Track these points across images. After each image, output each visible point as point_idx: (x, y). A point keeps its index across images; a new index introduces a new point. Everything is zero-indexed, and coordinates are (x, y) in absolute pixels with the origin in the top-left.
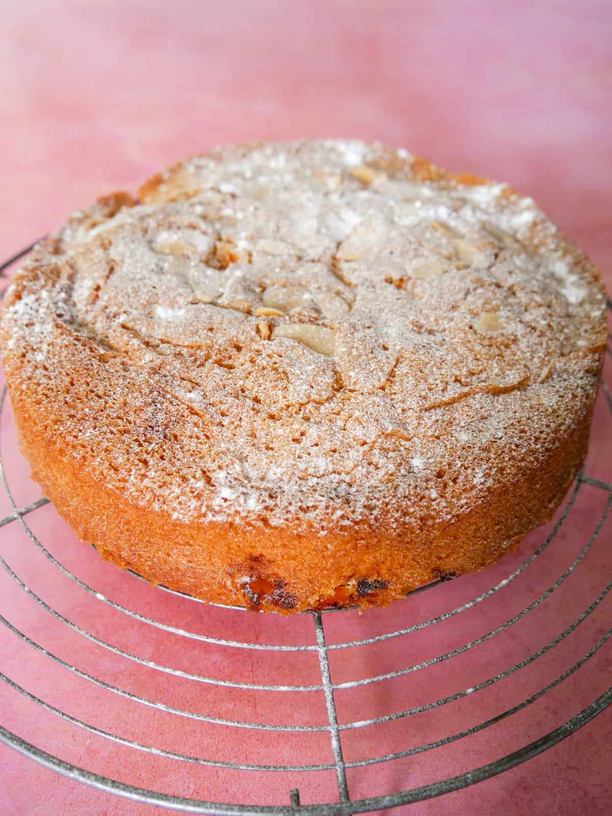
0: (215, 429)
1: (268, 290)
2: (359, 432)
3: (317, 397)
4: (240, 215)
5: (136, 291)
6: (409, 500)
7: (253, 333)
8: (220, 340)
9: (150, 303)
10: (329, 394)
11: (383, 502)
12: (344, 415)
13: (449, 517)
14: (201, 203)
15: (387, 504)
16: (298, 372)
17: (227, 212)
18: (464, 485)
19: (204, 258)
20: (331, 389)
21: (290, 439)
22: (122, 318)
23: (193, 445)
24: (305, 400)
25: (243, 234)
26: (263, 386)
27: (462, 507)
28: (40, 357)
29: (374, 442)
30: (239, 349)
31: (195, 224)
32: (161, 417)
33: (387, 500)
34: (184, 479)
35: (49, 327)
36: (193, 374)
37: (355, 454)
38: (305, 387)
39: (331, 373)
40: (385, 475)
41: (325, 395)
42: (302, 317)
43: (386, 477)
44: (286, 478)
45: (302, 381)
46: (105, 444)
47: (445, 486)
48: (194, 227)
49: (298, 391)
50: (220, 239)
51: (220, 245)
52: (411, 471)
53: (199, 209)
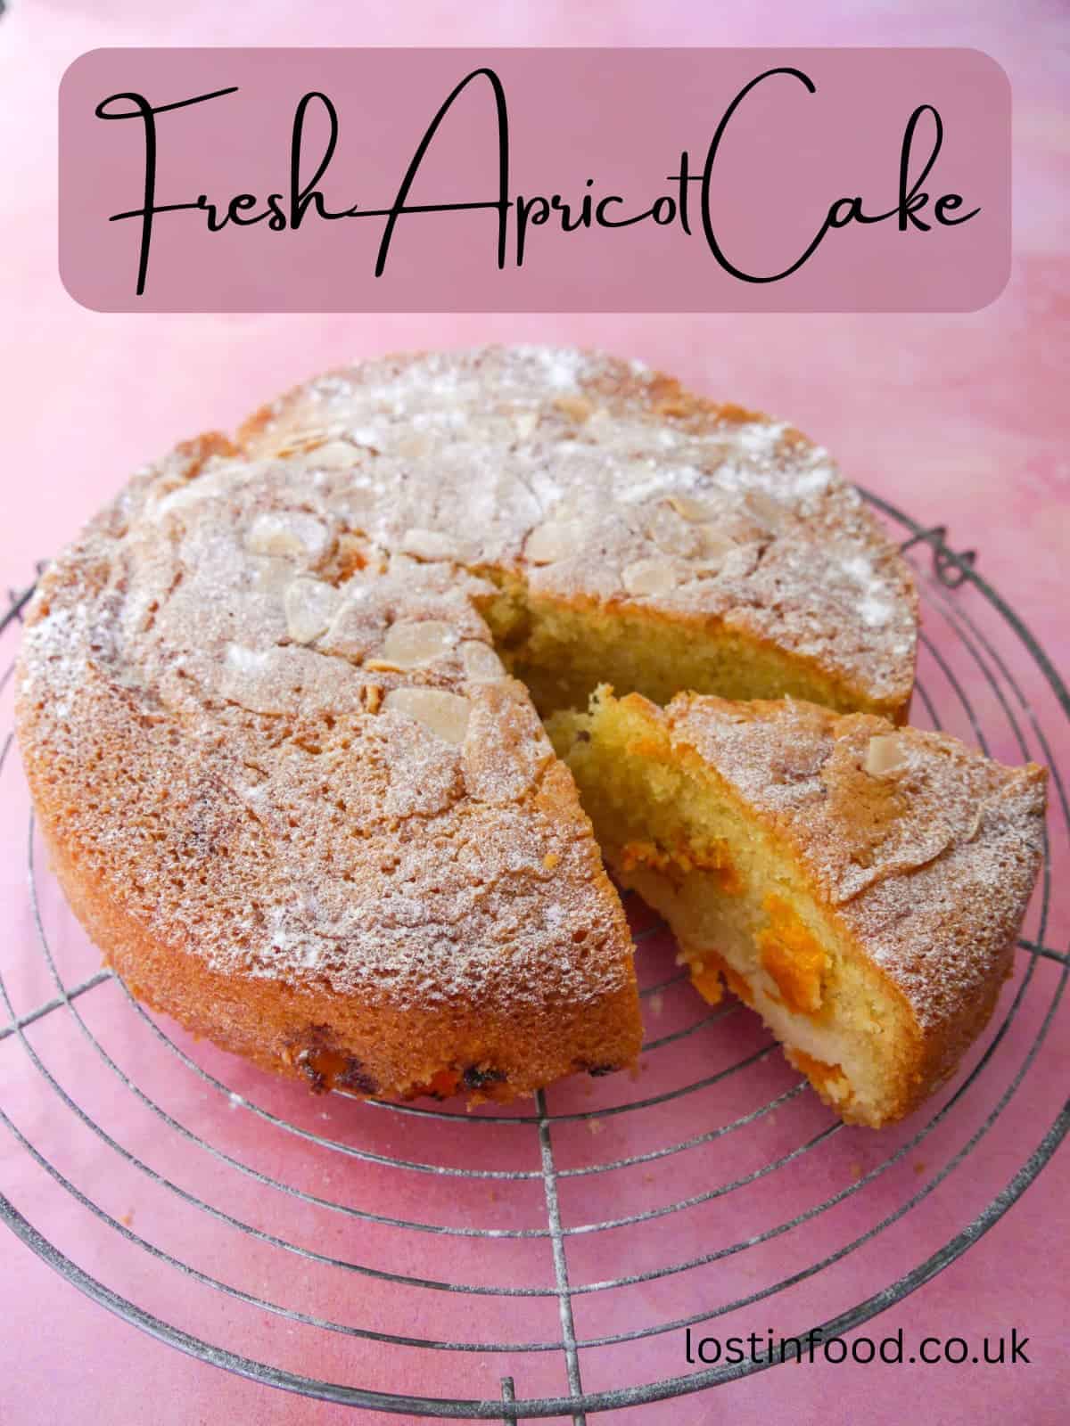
0: (278, 844)
1: (396, 625)
2: (474, 867)
3: (424, 809)
4: (379, 488)
5: (206, 618)
6: (529, 970)
7: (356, 700)
8: (309, 707)
9: (222, 641)
10: (443, 805)
11: (490, 972)
12: (459, 837)
13: (588, 996)
14: (323, 469)
15: (497, 975)
16: (404, 768)
17: (362, 482)
18: (613, 954)
19: (316, 562)
20: (445, 797)
21: (379, 868)
22: (181, 661)
23: (245, 865)
24: (406, 812)
25: (382, 522)
26: (352, 787)
27: (608, 983)
28: (62, 711)
29: (494, 883)
30: (330, 722)
31: (311, 505)
32: (210, 819)
33: (497, 969)
34: (228, 913)
35: (81, 664)
36: (261, 760)
37: (465, 899)
38: (410, 792)
39: (448, 773)
40: (501, 931)
41: (436, 806)
42: (430, 677)
43: (503, 934)
44: (364, 925)
45: (406, 783)
46: (132, 853)
47: (585, 953)
48: (307, 510)
49: (398, 799)
50: (346, 530)
51: (345, 540)
52: (541, 927)
53: (319, 478)
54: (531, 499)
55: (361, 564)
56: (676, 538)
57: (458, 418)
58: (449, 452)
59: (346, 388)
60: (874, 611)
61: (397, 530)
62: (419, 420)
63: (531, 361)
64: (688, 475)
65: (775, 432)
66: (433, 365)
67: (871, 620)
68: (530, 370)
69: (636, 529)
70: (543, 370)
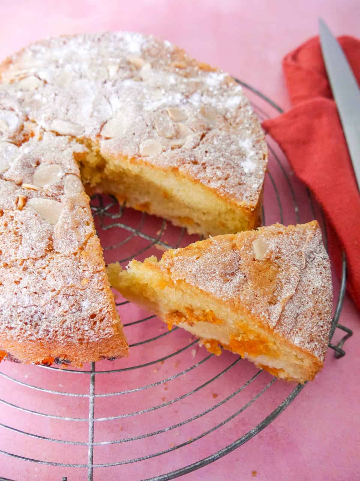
1: (40, 166)
2: (51, 282)
3: (34, 257)
4: (44, 100)
6: (71, 330)
7: (14, 203)
10: (43, 254)
11: (54, 330)
12: (47, 270)
13: (97, 339)
14: (21, 90)
15: (56, 332)
16: (27, 237)
17: (37, 97)
18: (107, 324)
19: (12, 135)
20: (44, 251)
21: (13, 281)
24: (26, 258)
25: (43, 116)
26: (6, 244)
27: (106, 334)
29: (59, 291)
31: (13, 107)
33: (57, 329)
37: (47, 297)
38: (28, 249)
39: (46, 240)
40: (62, 312)
41: (39, 255)
42: (48, 193)
43: (62, 313)
44: (6, 306)
45: (27, 244)
47: (95, 323)
48: (12, 110)
49: (24, 251)
50: (28, 119)
51: (26, 124)
52: (80, 310)
53: (19, 95)
54: (108, 107)
55: (33, 135)
56: (166, 129)
57: (85, 66)
58: (78, 83)
59: (43, 50)
60: (249, 166)
61: (49, 120)
62: (68, 67)
63: (122, 39)
64: (178, 97)
65: (221, 77)
66: (80, 40)
67: (246, 170)
68: (121, 44)
69: (149, 124)
70: (126, 44)
